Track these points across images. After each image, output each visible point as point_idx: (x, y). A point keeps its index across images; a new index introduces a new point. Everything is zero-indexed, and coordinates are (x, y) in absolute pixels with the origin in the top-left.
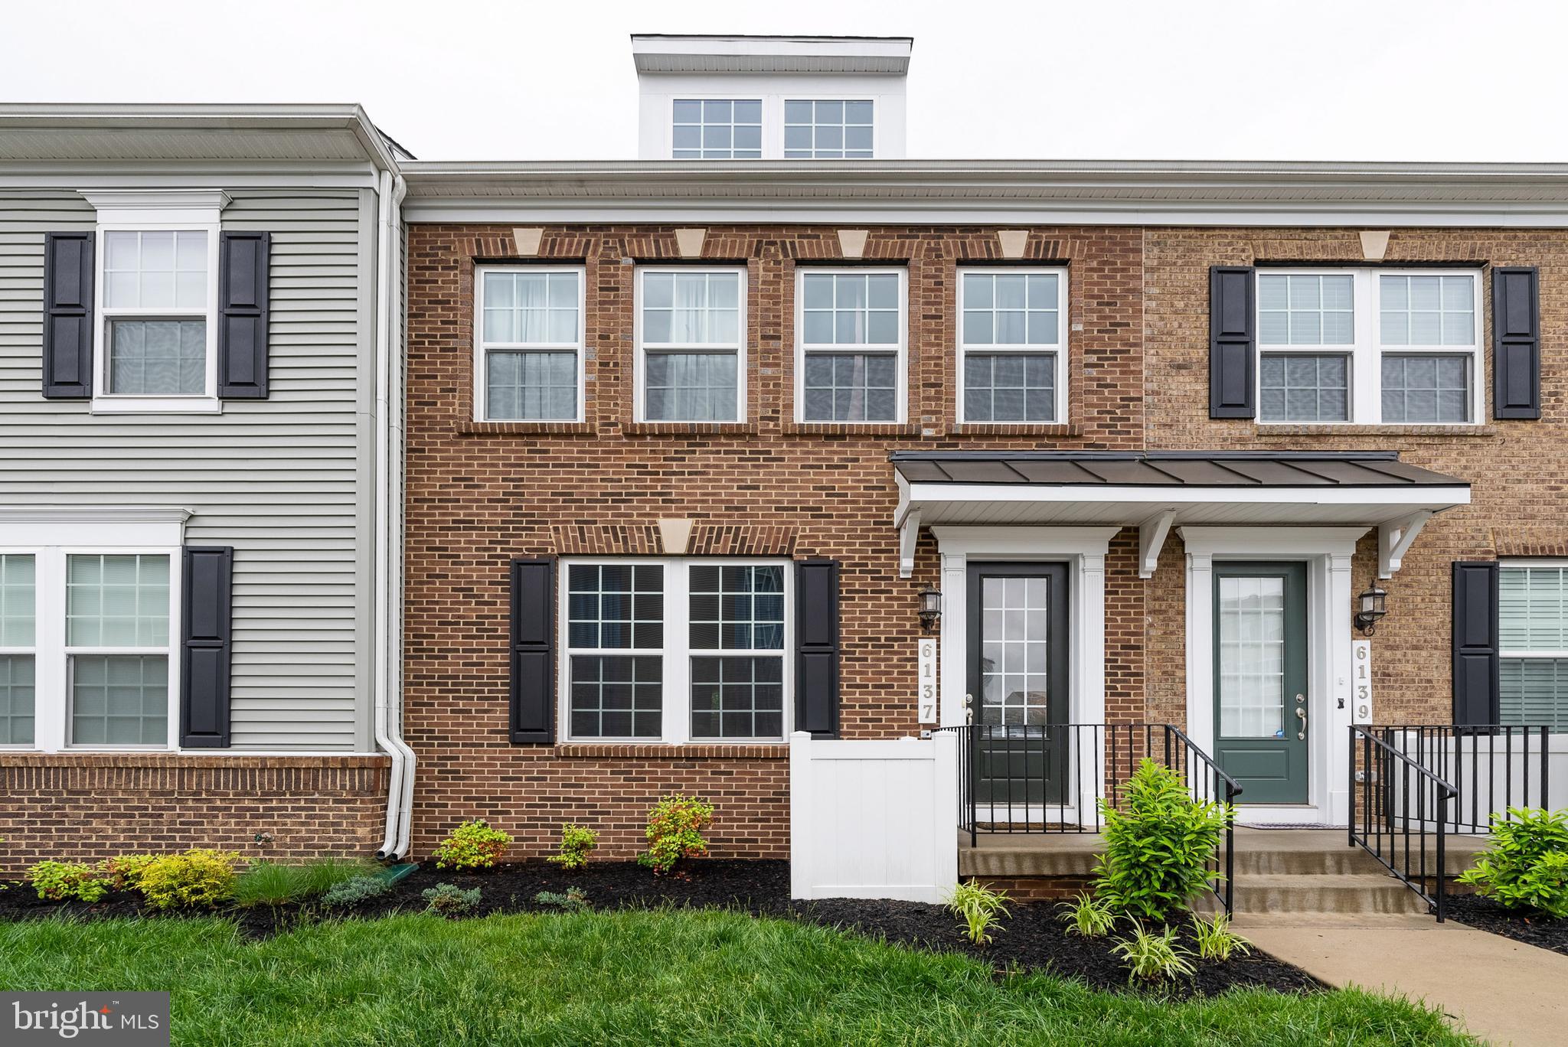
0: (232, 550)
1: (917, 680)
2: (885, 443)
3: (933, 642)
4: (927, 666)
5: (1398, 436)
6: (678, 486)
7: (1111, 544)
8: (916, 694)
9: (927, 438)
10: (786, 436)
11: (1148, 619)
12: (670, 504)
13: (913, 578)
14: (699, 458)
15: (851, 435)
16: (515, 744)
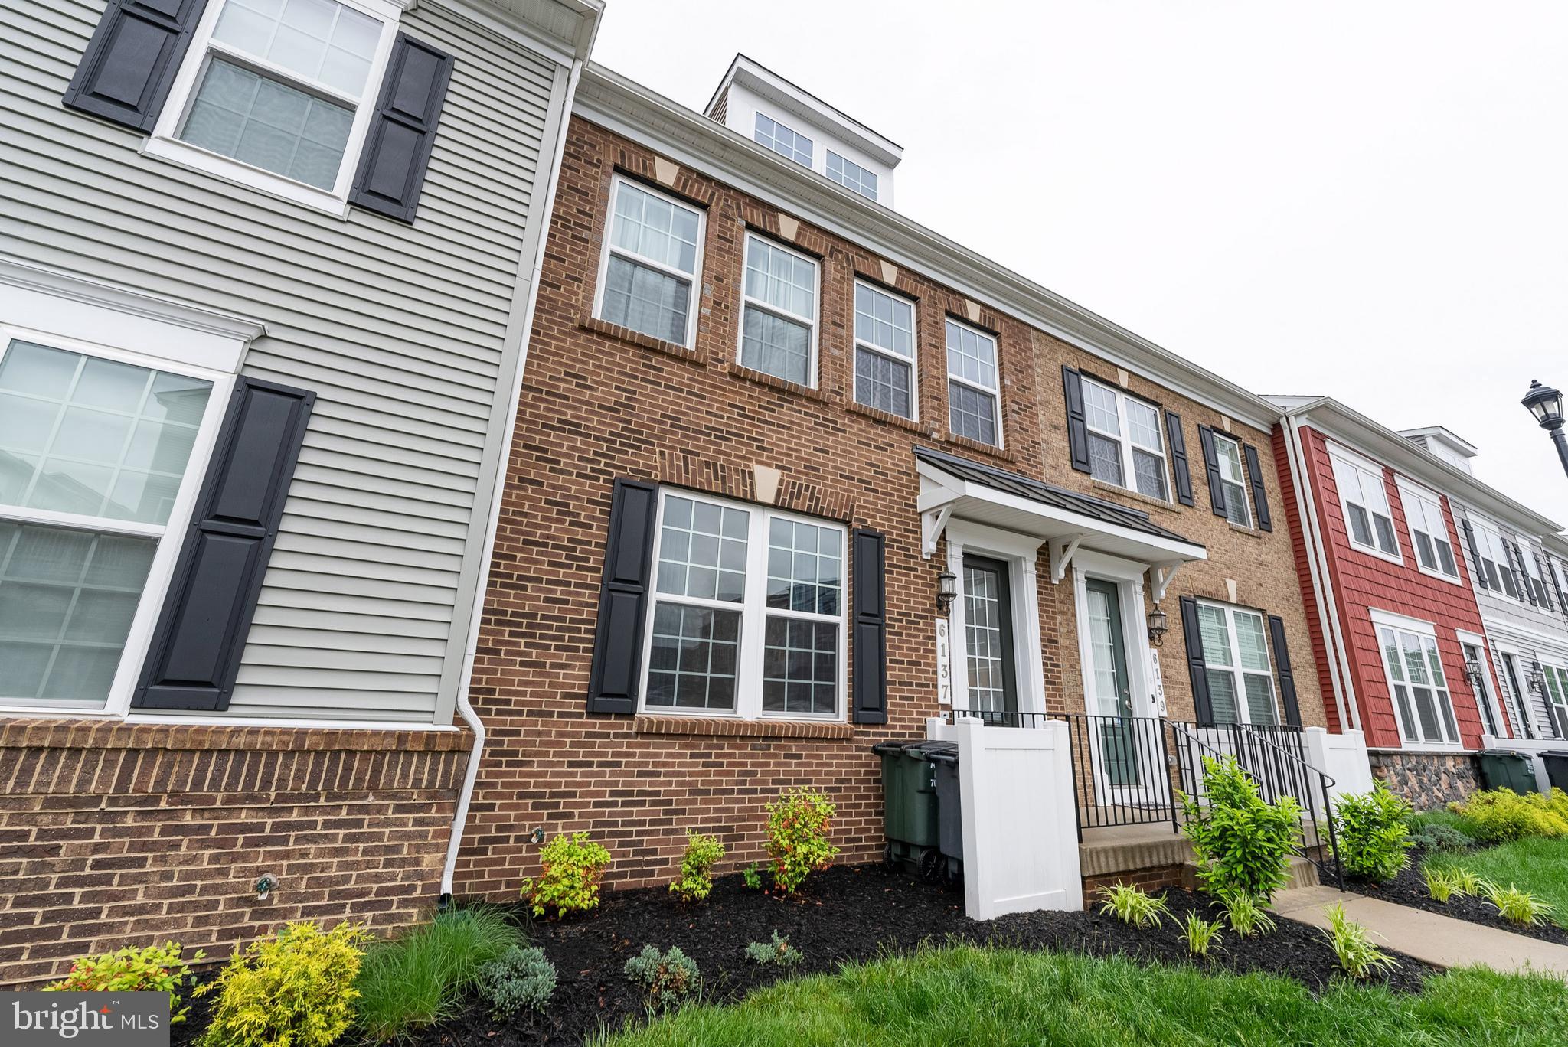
0: (314, 397)
1: (935, 659)
2: (910, 436)
3: (945, 622)
4: (943, 646)
5: (1147, 503)
6: (771, 437)
7: (1038, 553)
8: (935, 672)
9: (934, 440)
10: (848, 411)
11: (1059, 618)
12: (762, 451)
13: (931, 561)
14: (787, 413)
15: (890, 424)
16: (592, 714)
